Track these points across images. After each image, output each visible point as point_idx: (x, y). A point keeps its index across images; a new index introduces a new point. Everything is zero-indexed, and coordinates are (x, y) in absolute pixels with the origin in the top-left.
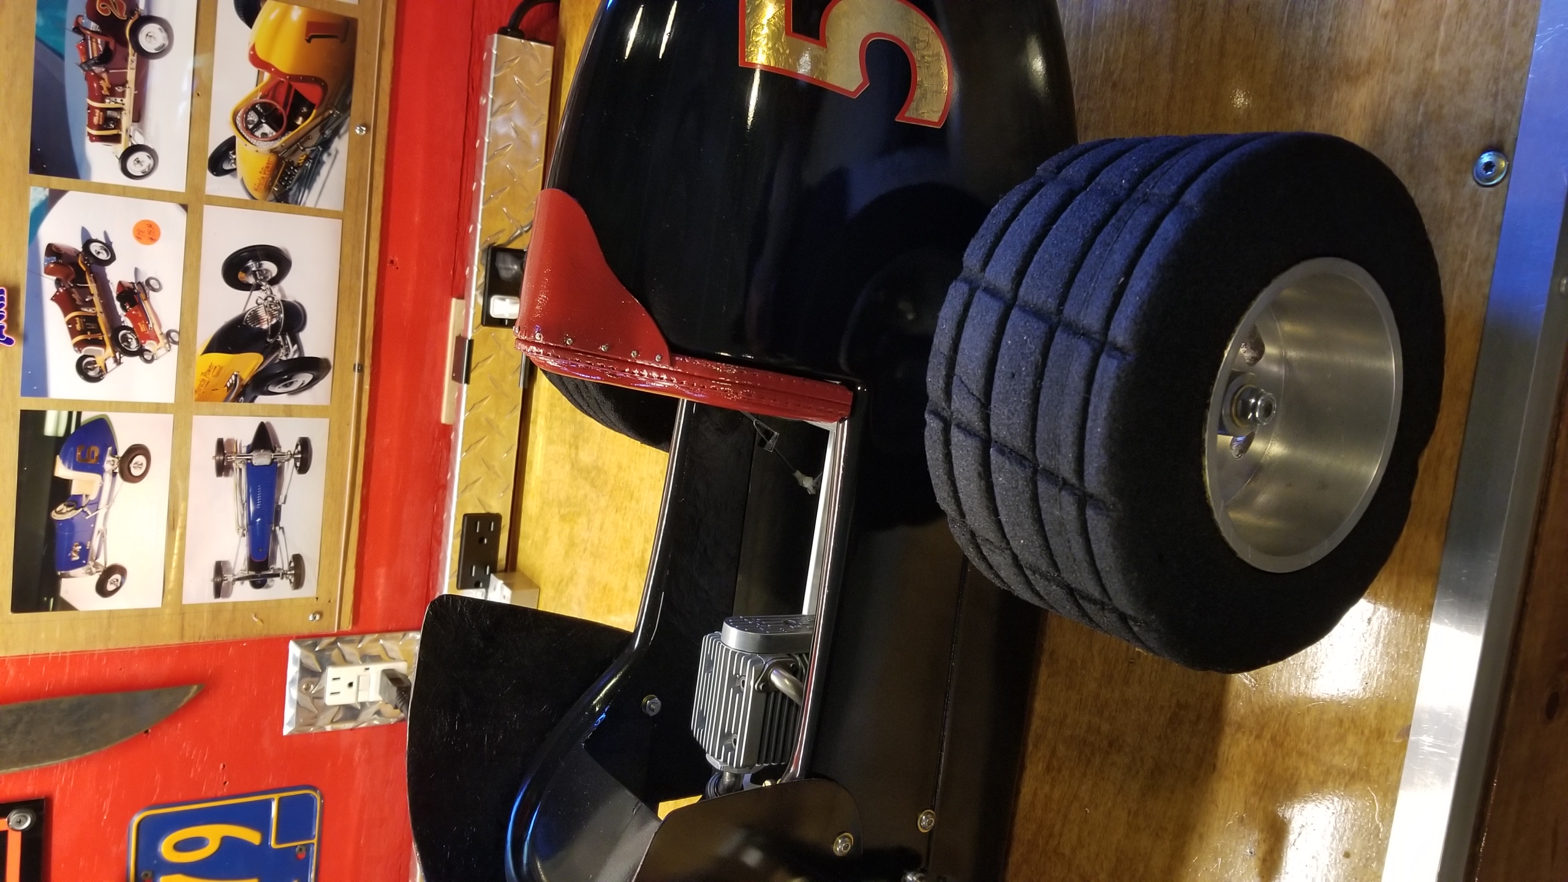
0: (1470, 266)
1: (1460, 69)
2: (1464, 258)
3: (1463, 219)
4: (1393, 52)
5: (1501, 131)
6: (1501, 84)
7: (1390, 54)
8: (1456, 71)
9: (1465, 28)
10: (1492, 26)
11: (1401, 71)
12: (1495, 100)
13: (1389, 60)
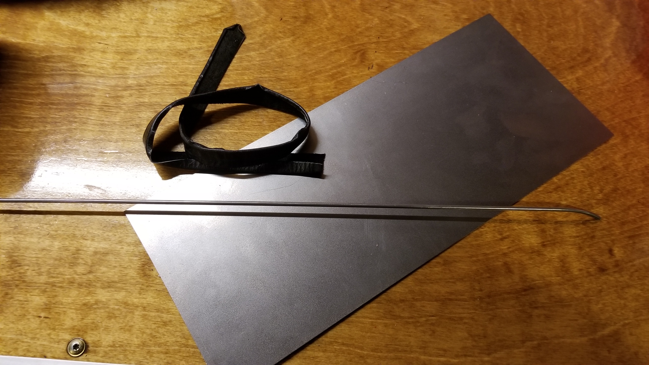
0: (27, 342)
1: (131, 326)
2: (33, 338)
3: (52, 336)
4: (152, 288)
5: (95, 352)
6: (118, 349)
7: (151, 287)
8: (132, 324)
9: (154, 326)
10: (151, 341)
11: (140, 294)
12: (111, 346)
13: (147, 286)
